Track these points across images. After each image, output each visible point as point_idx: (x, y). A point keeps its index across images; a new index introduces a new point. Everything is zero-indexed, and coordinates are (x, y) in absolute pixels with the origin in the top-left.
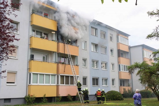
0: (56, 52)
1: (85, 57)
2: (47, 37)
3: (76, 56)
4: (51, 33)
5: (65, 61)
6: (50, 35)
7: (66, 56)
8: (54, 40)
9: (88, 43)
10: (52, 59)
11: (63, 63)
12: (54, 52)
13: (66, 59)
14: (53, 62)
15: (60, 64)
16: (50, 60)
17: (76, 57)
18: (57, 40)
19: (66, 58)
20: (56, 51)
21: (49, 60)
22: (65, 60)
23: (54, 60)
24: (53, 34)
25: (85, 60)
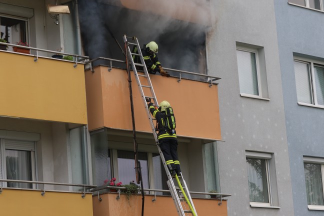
0: (81, 126)
1: (261, 143)
2: (23, 40)
3: (203, 142)
4: (45, 10)
5: (140, 178)
6: (38, 22)
7: (142, 148)
8: (62, 52)
9: (272, 56)
10: (59, 171)
11: (129, 191)
12: (68, 128)
13: (143, 163)
14: (71, 189)
15: (111, 198)
16: (48, 176)
17: (207, 147)
18: (81, 53)
19: (144, 156)
20: (85, 122)
21: (41, 178)
22: (138, 168)
23: (73, 175)
24: (56, 16)
25: (263, 161)
